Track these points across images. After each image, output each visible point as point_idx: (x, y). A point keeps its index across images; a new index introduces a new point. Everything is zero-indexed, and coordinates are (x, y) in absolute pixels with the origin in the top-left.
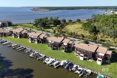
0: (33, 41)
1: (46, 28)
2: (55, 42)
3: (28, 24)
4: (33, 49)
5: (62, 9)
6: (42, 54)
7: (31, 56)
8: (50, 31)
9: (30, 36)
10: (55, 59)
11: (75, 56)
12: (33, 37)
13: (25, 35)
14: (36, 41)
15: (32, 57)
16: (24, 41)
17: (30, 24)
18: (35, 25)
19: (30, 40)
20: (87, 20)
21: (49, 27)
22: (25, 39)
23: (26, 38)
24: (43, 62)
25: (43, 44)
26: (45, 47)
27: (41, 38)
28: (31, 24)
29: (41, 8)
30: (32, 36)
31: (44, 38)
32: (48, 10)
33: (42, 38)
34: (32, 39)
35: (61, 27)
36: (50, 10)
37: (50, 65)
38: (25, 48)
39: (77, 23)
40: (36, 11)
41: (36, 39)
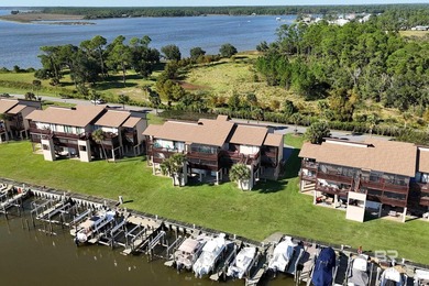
0: (64, 153)
1: (105, 87)
2: (194, 148)
3: (9, 75)
4: (76, 195)
5: (136, 13)
6: (141, 214)
7: (82, 237)
8: (131, 98)
9: (40, 126)
10: (227, 237)
11: (314, 208)
12: (60, 129)
13: (9, 124)
14: (84, 148)
15: (87, 244)
16: (10, 157)
17: (18, 70)
18: (44, 75)
19: (45, 147)
20: (259, 49)
21: (116, 83)
22: (14, 145)
23: (17, 139)
24: (169, 264)
25: (125, 162)
26: (138, 174)
27: (105, 130)
28: (23, 71)
29: (46, 10)
30: (53, 128)
31: (124, 131)
32: (79, 19)
33: (115, 131)
34: (58, 142)
35: (171, 76)
36: (89, 18)
37: (215, 277)
38: (30, 194)
39: (227, 60)
40: (28, 21)
41: (83, 138)
